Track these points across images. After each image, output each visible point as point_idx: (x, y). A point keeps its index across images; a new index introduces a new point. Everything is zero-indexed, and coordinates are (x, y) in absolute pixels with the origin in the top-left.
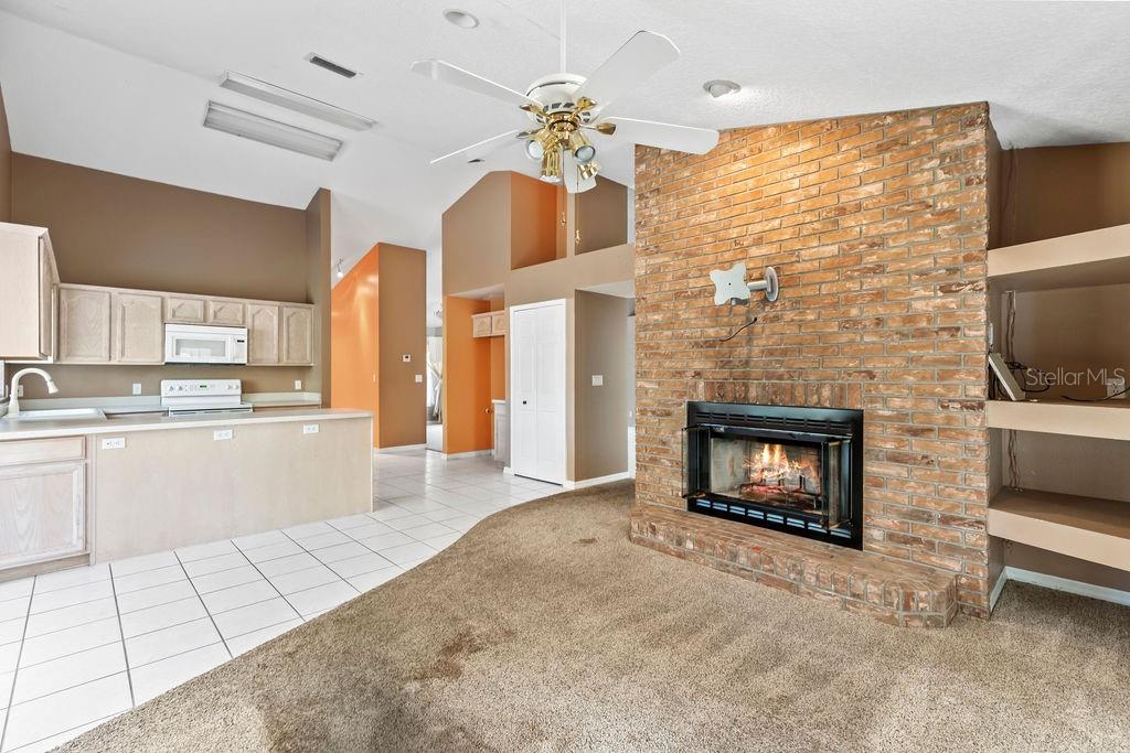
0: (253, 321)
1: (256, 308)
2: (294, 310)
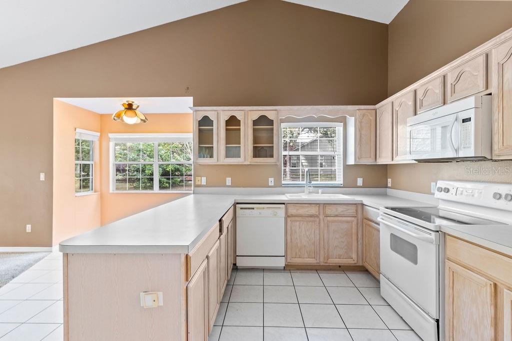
0: (502, 75)
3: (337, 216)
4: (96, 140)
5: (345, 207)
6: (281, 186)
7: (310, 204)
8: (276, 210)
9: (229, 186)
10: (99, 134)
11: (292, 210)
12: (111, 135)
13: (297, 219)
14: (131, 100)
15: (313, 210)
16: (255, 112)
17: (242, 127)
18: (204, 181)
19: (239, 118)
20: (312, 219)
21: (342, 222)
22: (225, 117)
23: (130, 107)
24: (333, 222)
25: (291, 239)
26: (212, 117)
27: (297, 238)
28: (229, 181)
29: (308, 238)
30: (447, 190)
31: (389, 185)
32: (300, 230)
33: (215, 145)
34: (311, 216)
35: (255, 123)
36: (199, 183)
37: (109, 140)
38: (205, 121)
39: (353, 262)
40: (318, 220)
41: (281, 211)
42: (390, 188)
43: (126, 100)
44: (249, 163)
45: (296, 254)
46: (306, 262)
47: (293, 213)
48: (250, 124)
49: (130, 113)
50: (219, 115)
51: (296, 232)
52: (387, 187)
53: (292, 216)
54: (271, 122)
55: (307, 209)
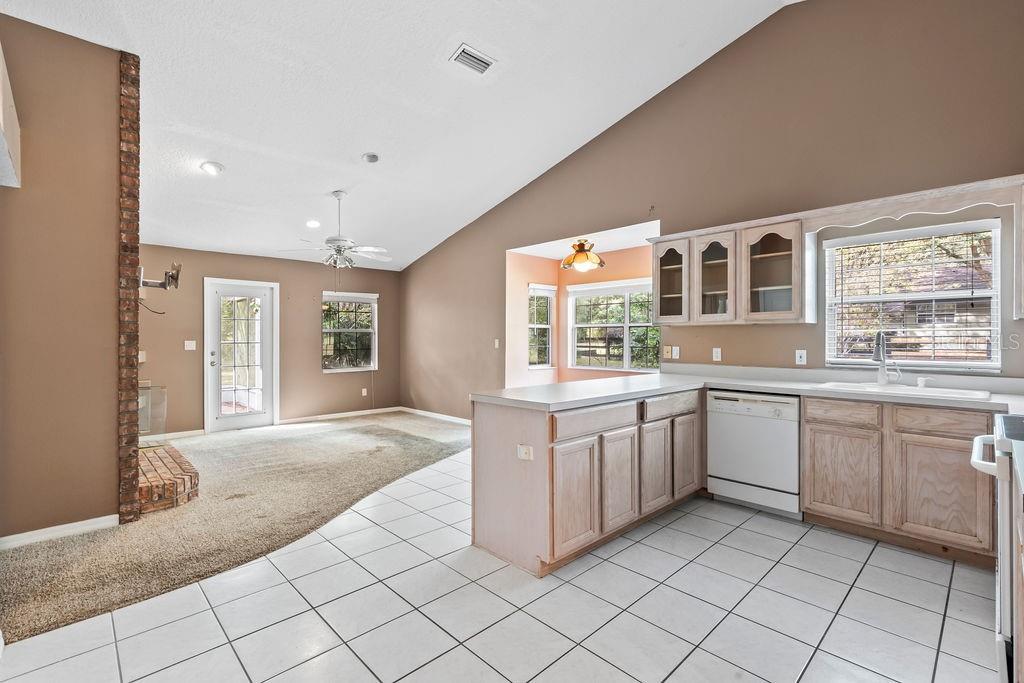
3: (928, 433)
4: (552, 296)
5: (954, 415)
6: (823, 366)
7: (859, 401)
8: (780, 407)
9: (717, 363)
10: (555, 288)
11: (814, 410)
12: (570, 288)
13: (824, 427)
14: (582, 238)
15: (867, 415)
16: (757, 231)
17: (730, 260)
18: (676, 353)
19: (724, 244)
20: (863, 432)
21: (941, 447)
22: (700, 246)
23: (581, 249)
24: (916, 445)
25: (814, 465)
26: (681, 249)
27: (826, 466)
28: (717, 354)
29: (852, 469)
32: (834, 450)
33: (685, 294)
34: (862, 426)
35: (754, 249)
36: (669, 357)
37: (567, 294)
38: (671, 257)
39: (978, 545)
40: (876, 436)
41: (791, 409)
43: (575, 240)
44: (743, 323)
45: (824, 496)
46: (845, 515)
47: (816, 416)
48: (746, 252)
49: (582, 256)
50: (691, 244)
51: (823, 453)
53: (815, 420)
54: (786, 244)
55: (850, 412)
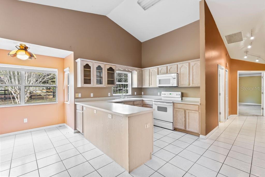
0: (180, 70)
1: (181, 65)
2: (195, 62)
6: (113, 96)
9: (92, 97)
16: (108, 66)
17: (103, 71)
18: (80, 95)
19: (102, 67)
22: (96, 66)
26: (90, 64)
30: (165, 94)
31: (143, 94)
33: (92, 78)
35: (108, 70)
36: (78, 97)
42: (143, 95)
44: (105, 87)
48: (106, 70)
50: (94, 65)
52: (142, 95)
54: (114, 70)
